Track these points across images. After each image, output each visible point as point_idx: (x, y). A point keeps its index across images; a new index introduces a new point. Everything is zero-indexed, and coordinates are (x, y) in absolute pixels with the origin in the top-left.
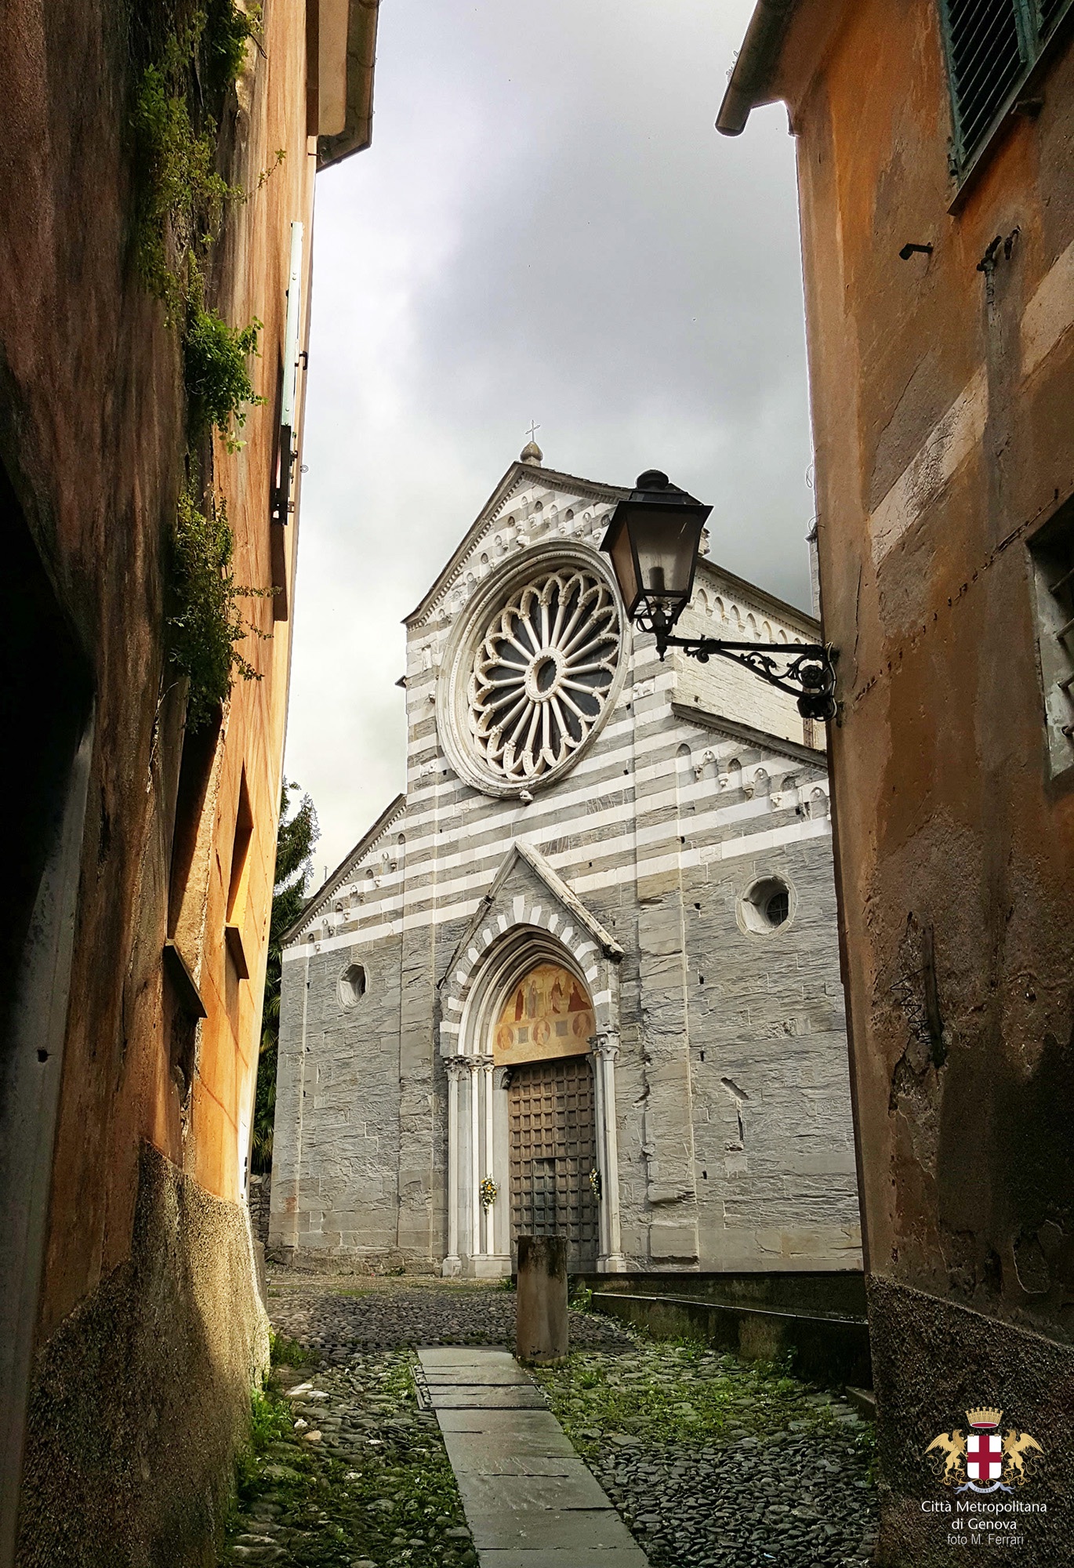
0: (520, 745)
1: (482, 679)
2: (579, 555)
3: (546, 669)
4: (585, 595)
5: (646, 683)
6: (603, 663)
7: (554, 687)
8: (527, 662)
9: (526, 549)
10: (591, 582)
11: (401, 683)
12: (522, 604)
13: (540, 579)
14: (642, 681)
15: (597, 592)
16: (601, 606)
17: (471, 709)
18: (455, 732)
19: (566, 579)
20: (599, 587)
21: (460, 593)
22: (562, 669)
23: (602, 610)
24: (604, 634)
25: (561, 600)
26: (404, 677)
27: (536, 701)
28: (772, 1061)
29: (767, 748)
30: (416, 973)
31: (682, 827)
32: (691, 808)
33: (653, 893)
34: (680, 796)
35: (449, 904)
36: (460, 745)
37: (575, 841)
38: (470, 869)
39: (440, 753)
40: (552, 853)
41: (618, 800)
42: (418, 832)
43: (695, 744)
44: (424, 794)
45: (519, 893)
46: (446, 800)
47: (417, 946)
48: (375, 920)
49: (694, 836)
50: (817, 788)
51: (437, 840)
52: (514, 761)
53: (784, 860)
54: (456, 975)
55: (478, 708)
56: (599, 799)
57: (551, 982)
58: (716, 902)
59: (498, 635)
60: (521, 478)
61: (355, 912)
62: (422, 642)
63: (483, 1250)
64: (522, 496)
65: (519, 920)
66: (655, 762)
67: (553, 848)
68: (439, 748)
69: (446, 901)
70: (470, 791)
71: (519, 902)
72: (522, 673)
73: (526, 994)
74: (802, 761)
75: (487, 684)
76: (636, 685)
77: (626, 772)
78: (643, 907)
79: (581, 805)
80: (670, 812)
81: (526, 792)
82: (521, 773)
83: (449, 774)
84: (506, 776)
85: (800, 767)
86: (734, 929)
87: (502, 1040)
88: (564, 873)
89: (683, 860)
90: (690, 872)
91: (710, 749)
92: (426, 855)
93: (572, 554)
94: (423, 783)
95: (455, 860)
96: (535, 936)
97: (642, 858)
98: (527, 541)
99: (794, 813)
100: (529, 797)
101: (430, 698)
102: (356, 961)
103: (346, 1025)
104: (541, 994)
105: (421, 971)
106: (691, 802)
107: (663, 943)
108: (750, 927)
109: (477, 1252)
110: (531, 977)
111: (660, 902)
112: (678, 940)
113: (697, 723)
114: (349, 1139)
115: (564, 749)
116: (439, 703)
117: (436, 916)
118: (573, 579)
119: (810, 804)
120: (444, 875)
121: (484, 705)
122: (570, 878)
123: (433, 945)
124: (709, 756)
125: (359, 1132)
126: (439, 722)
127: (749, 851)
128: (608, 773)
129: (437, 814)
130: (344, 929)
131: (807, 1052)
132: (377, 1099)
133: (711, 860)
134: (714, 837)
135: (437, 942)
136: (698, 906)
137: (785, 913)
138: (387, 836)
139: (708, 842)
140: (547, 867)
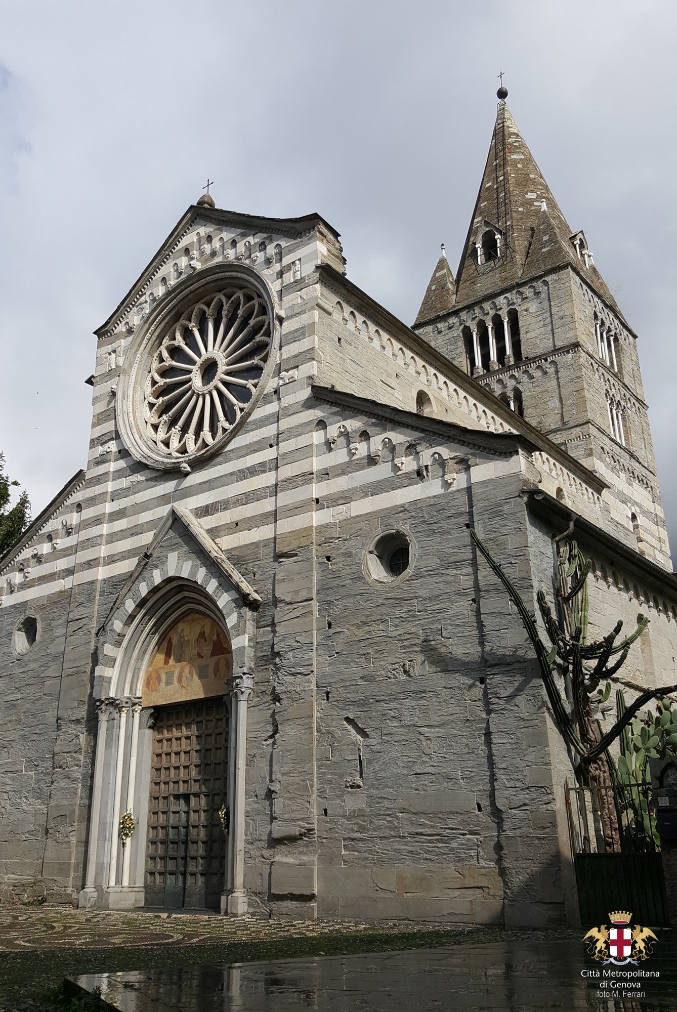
0: (184, 430)
1: (157, 377)
2: (240, 275)
3: (209, 369)
4: (244, 308)
5: (291, 372)
6: (256, 361)
7: (216, 382)
8: (193, 363)
9: (197, 271)
10: (249, 298)
11: (90, 381)
12: (193, 317)
13: (208, 297)
14: (287, 371)
15: (254, 305)
16: (257, 316)
17: (146, 401)
18: (131, 419)
19: (228, 297)
20: (256, 302)
21: (142, 309)
22: (222, 368)
23: (257, 319)
24: (258, 338)
25: (224, 313)
26: (92, 376)
27: (200, 393)
28: (391, 700)
29: (392, 421)
30: (80, 623)
31: (317, 490)
32: (326, 474)
33: (290, 548)
34: (317, 463)
35: (114, 562)
36: (134, 430)
37: (225, 505)
38: (135, 531)
39: (117, 436)
40: (205, 516)
41: (263, 469)
42: (92, 501)
43: (331, 420)
44: (101, 469)
45: (173, 550)
46: (119, 474)
47: (83, 599)
48: (50, 577)
49: (327, 498)
50: (436, 453)
51: (109, 507)
52: (180, 442)
53: (405, 517)
54: (113, 624)
55: (153, 400)
56: (247, 468)
57: (197, 630)
58: (344, 554)
59: (173, 342)
60: (196, 219)
61: (35, 571)
62: (109, 348)
63: (119, 880)
64: (196, 232)
65: (171, 573)
66: (296, 436)
67: (206, 511)
68: (117, 432)
69: (111, 560)
70: (139, 467)
71: (173, 557)
72: (190, 372)
73: (175, 641)
74: (423, 431)
75: (161, 382)
76: (283, 374)
77: (271, 446)
78: (281, 560)
79: (232, 474)
80: (307, 477)
81: (185, 465)
82: (183, 450)
83: (124, 453)
84: (170, 454)
85: (422, 435)
86: (361, 578)
87: (151, 682)
88: (214, 532)
89: (317, 518)
90: (322, 528)
91: (344, 423)
92: (97, 521)
93: (234, 274)
94: (101, 460)
95: (122, 524)
96: (185, 588)
97: (281, 517)
98: (198, 266)
99: (415, 476)
100: (188, 469)
101: (112, 392)
102: (31, 613)
103: (18, 671)
104: (188, 641)
105: (85, 621)
106: (326, 469)
107: (296, 592)
108: (374, 577)
109: (112, 883)
110: (181, 626)
111: (296, 555)
112: (310, 589)
113: (332, 402)
114: (10, 775)
115: (220, 431)
116: (119, 395)
117: (102, 573)
118: (235, 296)
119: (430, 467)
120: (113, 538)
121: (157, 398)
122: (218, 537)
123: (97, 598)
124: (342, 430)
125: (18, 767)
126: (119, 411)
127: (375, 509)
128: (256, 447)
129: (110, 486)
130: (24, 586)
131: (424, 692)
132: (36, 737)
133: (341, 518)
134: (344, 498)
135: (101, 596)
136: (328, 558)
137: (405, 565)
138: (67, 506)
139: (340, 502)
140: (199, 527)
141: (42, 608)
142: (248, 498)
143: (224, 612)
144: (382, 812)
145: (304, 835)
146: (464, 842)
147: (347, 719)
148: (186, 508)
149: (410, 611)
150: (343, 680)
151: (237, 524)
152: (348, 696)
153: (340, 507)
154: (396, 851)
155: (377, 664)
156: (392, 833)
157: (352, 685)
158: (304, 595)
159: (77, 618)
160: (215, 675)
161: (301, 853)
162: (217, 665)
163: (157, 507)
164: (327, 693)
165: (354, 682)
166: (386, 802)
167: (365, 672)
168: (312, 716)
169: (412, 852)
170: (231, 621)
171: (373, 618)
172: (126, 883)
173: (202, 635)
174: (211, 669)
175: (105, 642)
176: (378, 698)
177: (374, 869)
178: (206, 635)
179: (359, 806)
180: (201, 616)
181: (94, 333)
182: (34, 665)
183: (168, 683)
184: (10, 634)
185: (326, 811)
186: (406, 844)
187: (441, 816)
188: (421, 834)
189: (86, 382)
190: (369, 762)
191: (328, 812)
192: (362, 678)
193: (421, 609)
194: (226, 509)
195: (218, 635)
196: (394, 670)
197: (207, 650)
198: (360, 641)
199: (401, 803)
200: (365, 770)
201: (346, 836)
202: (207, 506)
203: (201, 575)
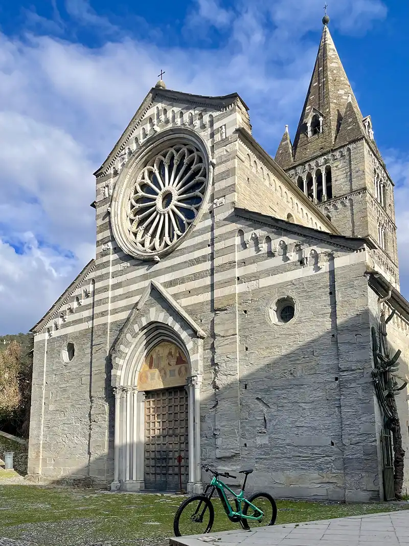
0: (153, 236)
1: (134, 203)
2: (185, 136)
3: (168, 197)
4: (188, 158)
5: (220, 199)
6: (197, 192)
7: (172, 206)
8: (157, 194)
9: (157, 133)
10: (191, 152)
11: (93, 205)
12: (155, 165)
13: (164, 151)
14: (218, 199)
15: (194, 156)
16: (196, 164)
17: (128, 218)
18: (121, 228)
19: (177, 151)
20: (195, 154)
21: (123, 159)
22: (175, 197)
23: (197, 166)
24: (198, 178)
25: (175, 161)
26: (95, 202)
27: (162, 213)
28: (283, 389)
29: (285, 230)
30: (100, 346)
31: (238, 272)
32: (244, 263)
33: (223, 306)
34: (238, 256)
35: (117, 313)
36: (123, 235)
37: (182, 281)
38: (128, 295)
39: (113, 239)
40: (170, 287)
41: (204, 260)
42: (101, 278)
43: (246, 230)
44: (105, 259)
45: (153, 307)
46: (115, 262)
47: (100, 333)
48: (80, 321)
49: (244, 277)
50: (312, 250)
51: (111, 282)
52: (150, 243)
53: (292, 288)
54: (120, 347)
55: (133, 218)
56: (195, 259)
57: (167, 351)
58: (255, 310)
59: (143, 180)
60: (155, 97)
61: (69, 318)
62: (104, 184)
63: (131, 478)
64: (156, 106)
65: (152, 320)
66: (225, 240)
67: (171, 284)
68: (112, 236)
69: (115, 311)
70: (128, 258)
71: (153, 311)
72: (155, 200)
73: (154, 357)
74: (305, 236)
75: (137, 206)
76: (215, 201)
77: (209, 246)
78: (217, 312)
79: (185, 262)
80: (232, 264)
81: (157, 257)
82: (154, 249)
83: (117, 250)
84: (145, 250)
85: (304, 239)
86: (265, 323)
87: (142, 379)
88: (176, 296)
89: (238, 288)
90: (242, 295)
91: (255, 231)
92: (105, 289)
93: (182, 135)
94: (104, 254)
95: (120, 291)
96: (160, 328)
97: (217, 288)
98: (158, 129)
99: (299, 263)
100: (159, 259)
101: (108, 212)
102: (70, 341)
103: (65, 372)
104: (162, 356)
105: (102, 345)
106: (243, 259)
107: (227, 331)
108: (273, 322)
109: (128, 479)
110: (157, 348)
111: (226, 310)
112: (235, 329)
113: (247, 219)
114: (66, 425)
115: (175, 237)
116: (112, 215)
117: (110, 319)
118: (181, 150)
119: (308, 258)
120: (115, 299)
121: (135, 216)
122: (179, 299)
123: (109, 332)
124: (254, 236)
125: (71, 422)
126: (113, 224)
127: (274, 283)
128: (200, 246)
129: (111, 269)
130: (65, 326)
131: (302, 385)
132: (80, 406)
133: (253, 289)
134: (255, 277)
135: (110, 331)
136: (245, 312)
137: (291, 315)
138: (86, 281)
139: (252, 279)
140: (167, 293)
141: (76, 338)
142: (196, 276)
143: (185, 341)
144: (277, 446)
145: (234, 456)
146: (324, 461)
147: (257, 398)
148: (159, 282)
149: (295, 341)
150: (254, 379)
151: (190, 292)
152: (258, 386)
153: (253, 282)
154: (285, 464)
155: (274, 370)
156: (283, 456)
157: (260, 381)
158: (232, 332)
159: (98, 343)
160: (179, 374)
161: (232, 465)
162: (180, 369)
163: (140, 281)
164: (246, 385)
165: (261, 380)
166: (279, 441)
167: (267, 374)
168: (237, 397)
169: (294, 465)
170: (189, 346)
171: (273, 345)
172: (134, 478)
173: (170, 353)
174: (177, 372)
175: (116, 357)
176: (275, 388)
177: (273, 473)
178: (173, 353)
179: (265, 443)
180: (169, 343)
181: (94, 174)
182: (74, 369)
183: (152, 379)
184: (59, 352)
185: (246, 444)
186: (291, 461)
187: (310, 448)
188: (299, 456)
189: (91, 205)
190: (270, 421)
191: (247, 445)
192: (266, 377)
193: (301, 340)
194: (183, 283)
195: (179, 354)
196: (285, 373)
197: (173, 362)
198: (264, 357)
199: (288, 441)
200: (268, 425)
201: (257, 457)
202: (171, 281)
203: (170, 321)
